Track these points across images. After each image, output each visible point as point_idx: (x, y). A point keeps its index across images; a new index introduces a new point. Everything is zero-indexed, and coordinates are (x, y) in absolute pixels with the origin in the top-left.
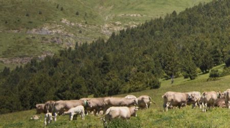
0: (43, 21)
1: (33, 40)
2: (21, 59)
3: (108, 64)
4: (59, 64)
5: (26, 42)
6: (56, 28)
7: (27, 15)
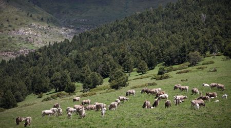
0: (19, 25)
1: (13, 39)
2: (6, 53)
3: (80, 61)
4: (40, 58)
5: (8, 40)
6: (28, 30)
7: (7, 21)
